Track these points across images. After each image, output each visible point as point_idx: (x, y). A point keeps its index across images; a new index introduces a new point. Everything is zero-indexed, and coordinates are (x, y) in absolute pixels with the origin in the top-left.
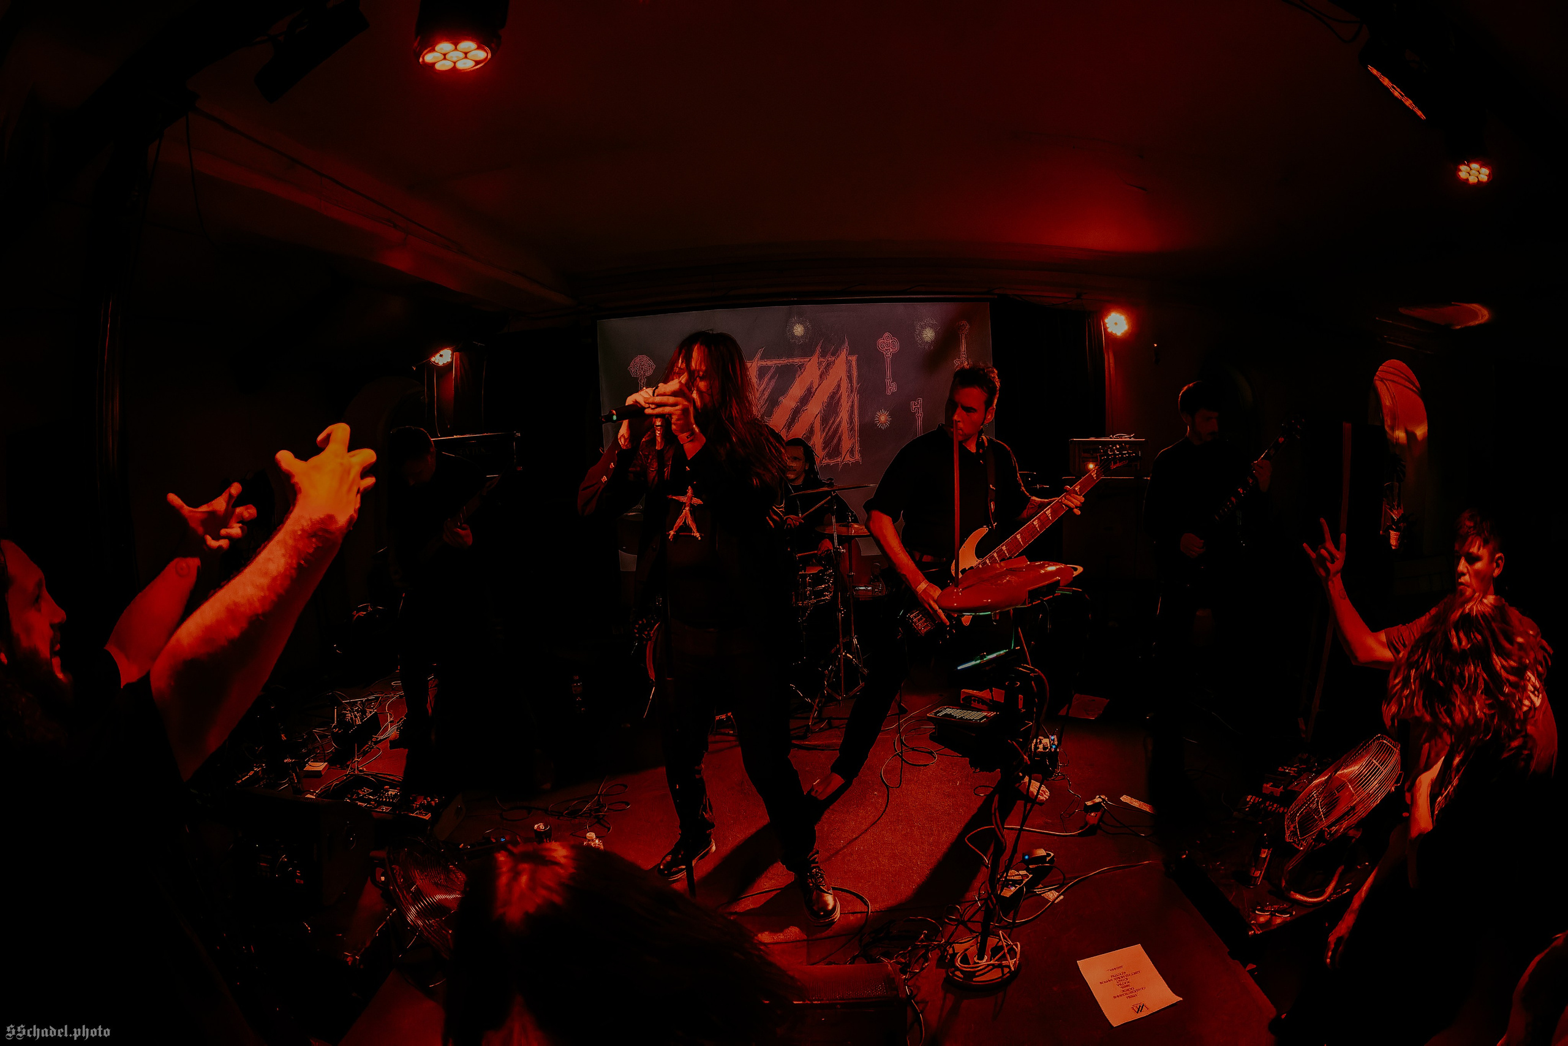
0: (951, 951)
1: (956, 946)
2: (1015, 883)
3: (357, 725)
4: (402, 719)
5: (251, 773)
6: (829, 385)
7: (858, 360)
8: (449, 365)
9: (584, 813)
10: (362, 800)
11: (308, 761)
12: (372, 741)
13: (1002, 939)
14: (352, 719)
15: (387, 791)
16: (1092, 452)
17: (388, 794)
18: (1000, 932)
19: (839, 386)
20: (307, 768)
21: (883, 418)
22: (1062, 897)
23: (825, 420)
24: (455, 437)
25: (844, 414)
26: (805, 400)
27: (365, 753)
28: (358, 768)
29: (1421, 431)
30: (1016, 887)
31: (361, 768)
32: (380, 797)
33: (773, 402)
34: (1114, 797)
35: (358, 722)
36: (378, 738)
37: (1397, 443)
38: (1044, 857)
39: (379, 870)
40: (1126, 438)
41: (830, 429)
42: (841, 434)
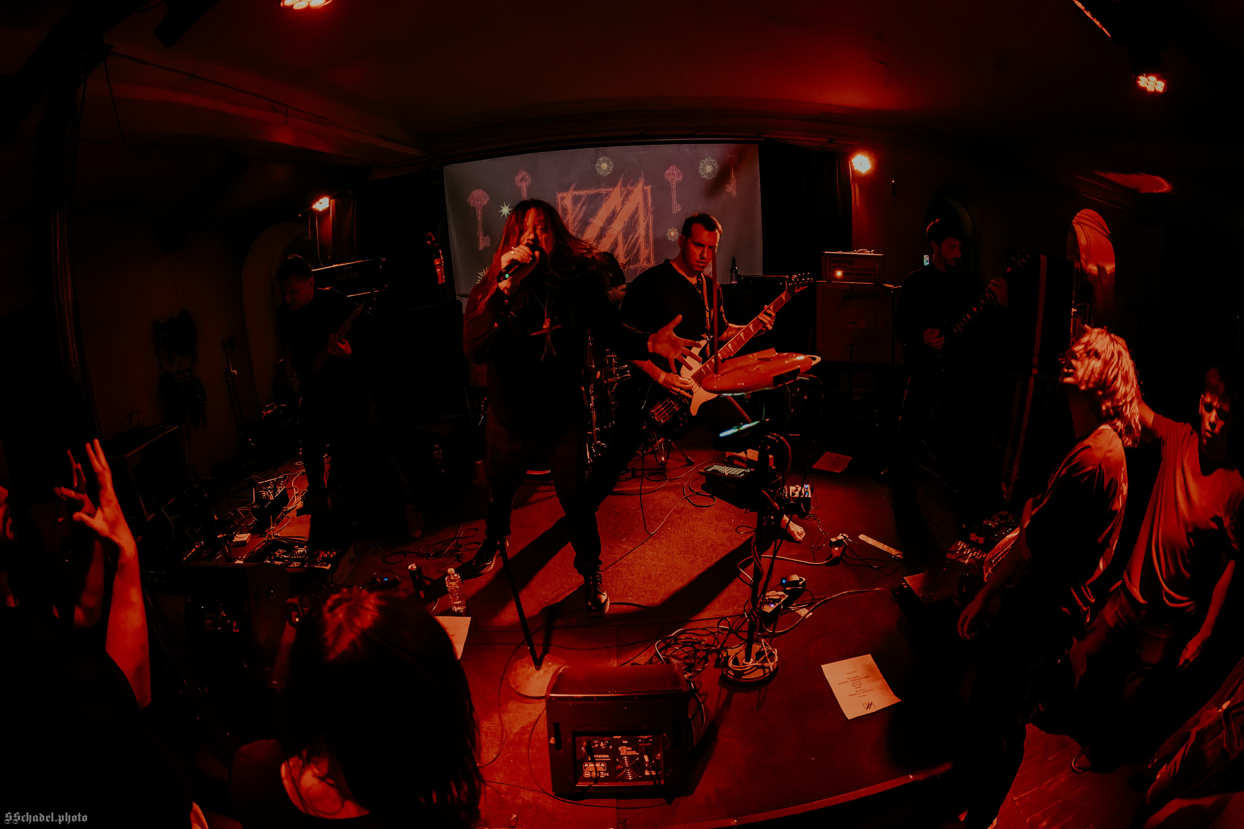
0: (725, 655)
1: (729, 650)
2: (774, 601)
3: (270, 501)
4: (304, 491)
5: (194, 550)
6: (629, 208)
7: (652, 189)
8: (328, 210)
9: (446, 554)
10: (278, 559)
11: (235, 534)
12: (283, 512)
13: (763, 645)
14: (266, 496)
15: (297, 550)
16: (840, 262)
17: (298, 553)
18: (763, 640)
19: (637, 209)
20: (236, 539)
21: (672, 234)
22: (811, 614)
23: (626, 236)
24: (334, 266)
25: (641, 231)
26: (610, 220)
27: (278, 522)
28: (274, 534)
29: (1110, 268)
30: (775, 605)
31: (276, 535)
32: (291, 556)
33: (585, 223)
34: (854, 536)
35: (271, 498)
36: (287, 509)
37: (1090, 273)
38: (797, 582)
39: (294, 613)
40: (867, 253)
41: (630, 242)
42: (640, 246)
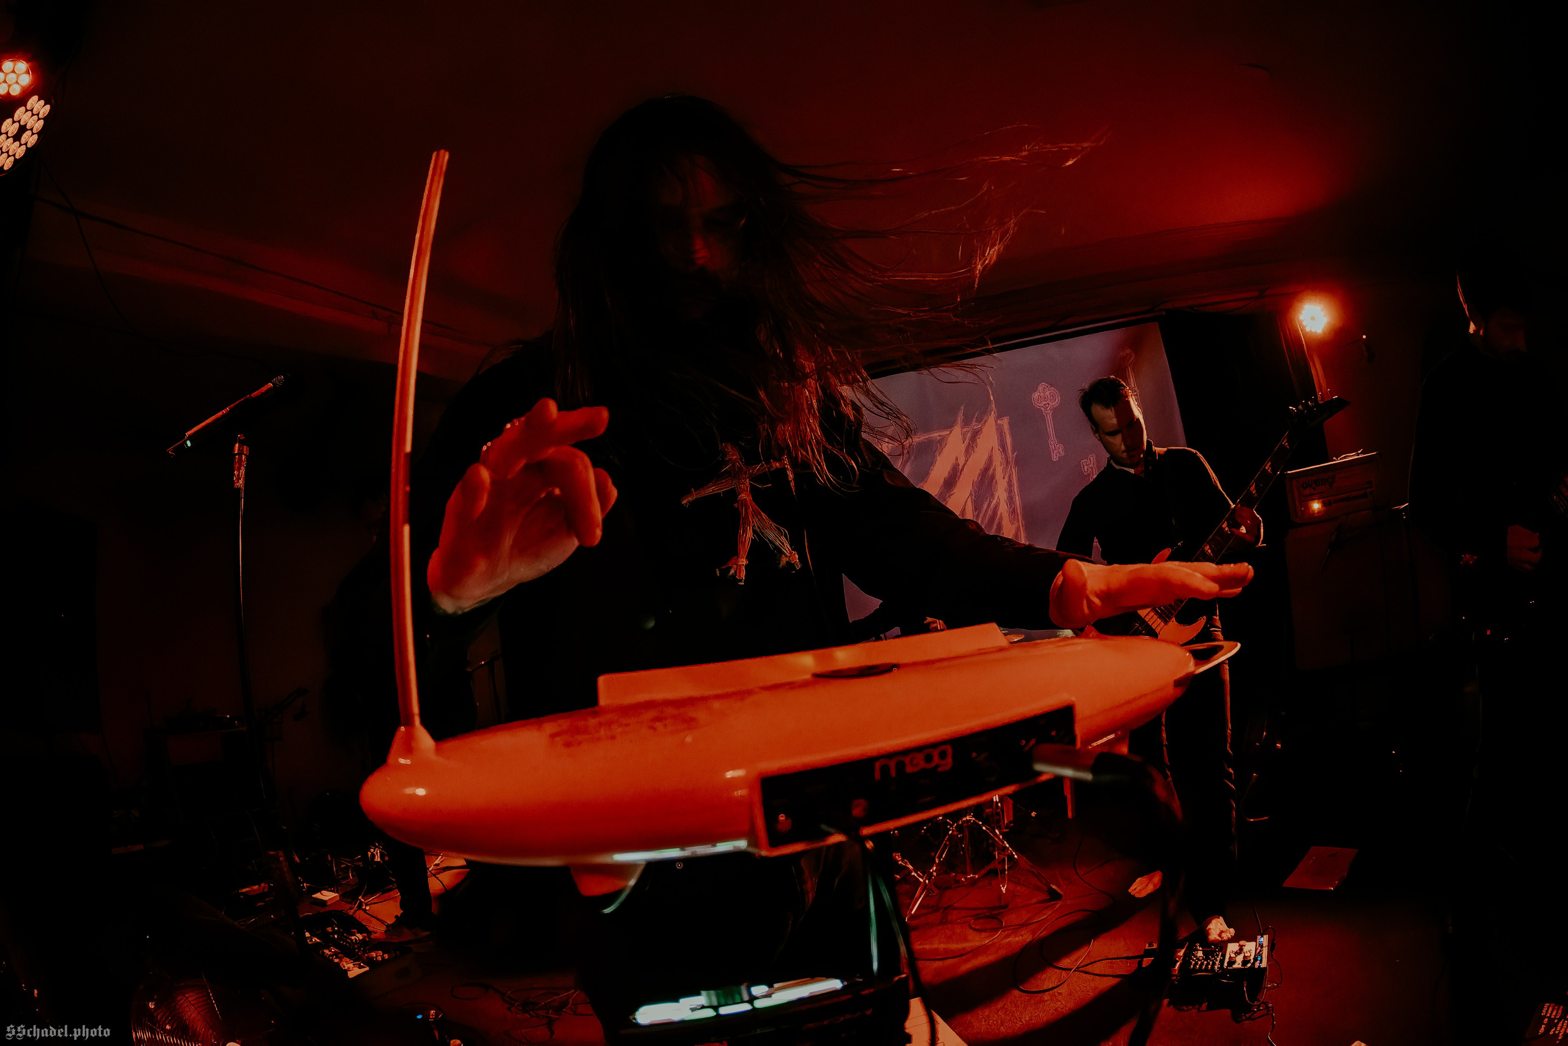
6: (978, 459)
7: (1010, 423)
16: (1314, 485)
19: (990, 460)
20: (317, 895)
23: (977, 505)
25: (1001, 493)
31: (365, 907)
40: (1352, 457)
41: (985, 515)
42: (1001, 518)
